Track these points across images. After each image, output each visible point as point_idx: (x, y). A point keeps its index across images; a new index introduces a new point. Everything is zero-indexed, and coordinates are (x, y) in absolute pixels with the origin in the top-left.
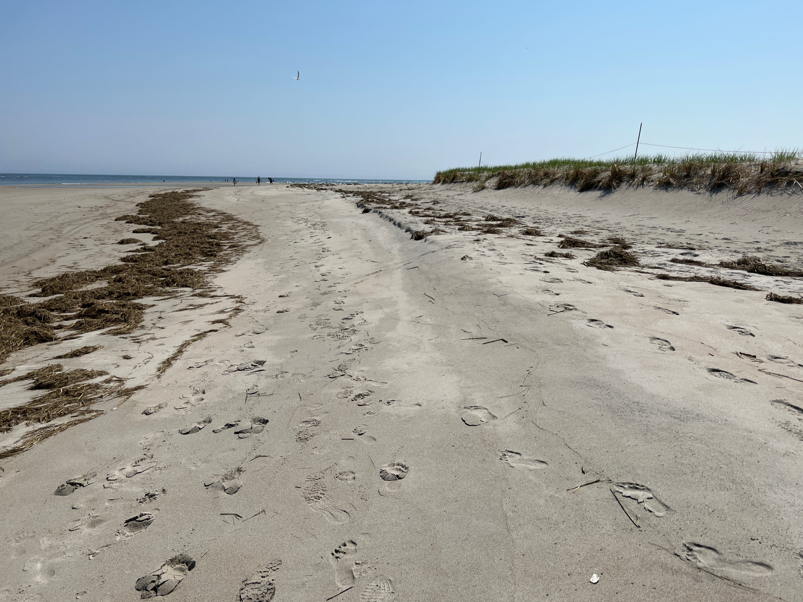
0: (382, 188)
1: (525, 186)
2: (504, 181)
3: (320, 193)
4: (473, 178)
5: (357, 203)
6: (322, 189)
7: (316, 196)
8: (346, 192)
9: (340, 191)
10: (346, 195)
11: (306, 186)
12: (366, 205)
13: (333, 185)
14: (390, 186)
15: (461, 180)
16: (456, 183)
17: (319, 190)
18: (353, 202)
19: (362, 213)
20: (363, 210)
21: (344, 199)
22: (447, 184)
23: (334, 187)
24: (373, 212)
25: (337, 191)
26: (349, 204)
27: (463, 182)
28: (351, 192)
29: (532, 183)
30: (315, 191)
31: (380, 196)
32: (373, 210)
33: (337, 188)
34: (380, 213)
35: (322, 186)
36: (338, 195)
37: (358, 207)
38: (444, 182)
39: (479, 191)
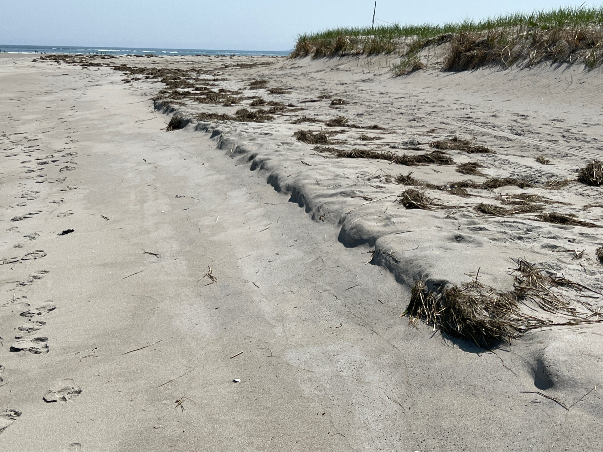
0: (193, 63)
1: (529, 66)
2: (468, 54)
3: (88, 72)
4: (381, 47)
5: (154, 100)
6: (92, 65)
7: (78, 78)
8: (133, 71)
9: (123, 68)
10: (132, 76)
11: (67, 59)
12: (176, 106)
13: (113, 57)
14: (206, 59)
15: (354, 51)
16: (345, 58)
17: (85, 65)
18: (145, 94)
19: (168, 129)
20: (168, 118)
21: (127, 85)
22: (325, 60)
23: (114, 60)
24: (196, 129)
25: (117, 69)
26: (136, 99)
27: (358, 54)
28: (141, 71)
29: (547, 58)
30: (78, 67)
31: (197, 79)
32: (195, 123)
33: (119, 62)
34: (216, 133)
35: (94, 59)
36: (119, 76)
37: (157, 107)
38: (318, 55)
39: (409, 73)
